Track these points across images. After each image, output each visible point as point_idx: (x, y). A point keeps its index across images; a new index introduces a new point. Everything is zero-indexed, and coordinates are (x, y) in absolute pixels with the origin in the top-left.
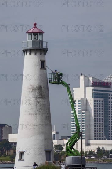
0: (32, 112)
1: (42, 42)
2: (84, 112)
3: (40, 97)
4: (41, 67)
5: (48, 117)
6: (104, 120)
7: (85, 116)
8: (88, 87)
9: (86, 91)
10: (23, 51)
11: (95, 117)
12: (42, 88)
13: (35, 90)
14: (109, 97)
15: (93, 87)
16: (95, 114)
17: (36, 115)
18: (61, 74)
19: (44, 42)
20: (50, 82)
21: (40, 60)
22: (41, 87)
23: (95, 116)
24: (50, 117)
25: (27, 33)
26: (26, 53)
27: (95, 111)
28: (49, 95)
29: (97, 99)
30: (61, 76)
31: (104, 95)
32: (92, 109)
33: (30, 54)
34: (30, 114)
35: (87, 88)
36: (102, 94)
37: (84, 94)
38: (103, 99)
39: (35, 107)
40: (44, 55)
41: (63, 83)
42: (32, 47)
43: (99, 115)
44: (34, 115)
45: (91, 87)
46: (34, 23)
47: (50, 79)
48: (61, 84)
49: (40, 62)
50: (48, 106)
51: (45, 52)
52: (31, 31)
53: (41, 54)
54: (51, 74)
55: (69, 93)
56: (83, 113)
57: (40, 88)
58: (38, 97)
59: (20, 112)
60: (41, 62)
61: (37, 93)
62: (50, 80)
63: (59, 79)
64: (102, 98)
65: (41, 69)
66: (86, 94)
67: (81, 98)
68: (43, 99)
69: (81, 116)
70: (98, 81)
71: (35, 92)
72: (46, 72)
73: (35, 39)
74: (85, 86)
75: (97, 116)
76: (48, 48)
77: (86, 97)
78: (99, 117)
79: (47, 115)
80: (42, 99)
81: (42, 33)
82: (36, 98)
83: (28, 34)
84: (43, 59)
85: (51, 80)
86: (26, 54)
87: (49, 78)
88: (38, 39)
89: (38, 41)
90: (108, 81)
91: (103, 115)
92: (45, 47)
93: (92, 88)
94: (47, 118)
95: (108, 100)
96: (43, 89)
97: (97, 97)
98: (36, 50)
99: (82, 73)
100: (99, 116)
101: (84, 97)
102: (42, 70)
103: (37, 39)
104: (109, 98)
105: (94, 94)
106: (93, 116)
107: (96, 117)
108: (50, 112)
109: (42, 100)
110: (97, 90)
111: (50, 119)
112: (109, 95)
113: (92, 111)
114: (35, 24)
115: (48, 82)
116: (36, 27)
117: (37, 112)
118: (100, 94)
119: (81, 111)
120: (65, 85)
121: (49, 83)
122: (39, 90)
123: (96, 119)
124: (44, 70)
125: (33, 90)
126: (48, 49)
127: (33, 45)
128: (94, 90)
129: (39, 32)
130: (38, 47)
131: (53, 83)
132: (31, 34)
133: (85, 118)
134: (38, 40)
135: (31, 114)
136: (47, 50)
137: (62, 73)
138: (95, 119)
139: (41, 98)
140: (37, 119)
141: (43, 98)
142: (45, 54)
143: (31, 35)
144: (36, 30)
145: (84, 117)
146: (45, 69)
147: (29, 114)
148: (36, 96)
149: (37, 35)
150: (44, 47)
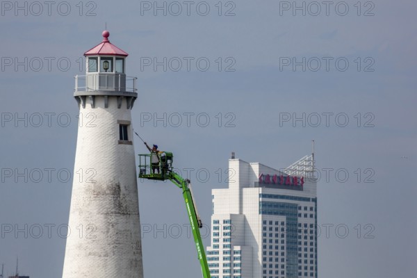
0: (95, 250)
1: (124, 77)
2: (237, 248)
3: (116, 213)
4: (121, 138)
5: (136, 260)
6: (288, 270)
7: (240, 258)
8: (249, 187)
9: (244, 196)
10: (77, 98)
11: (265, 262)
12: (121, 189)
13: (104, 193)
14: (299, 212)
15: (261, 188)
16: (264, 253)
17: (105, 256)
18: (170, 157)
19: (127, 78)
20: (142, 174)
21: (118, 121)
22: (119, 188)
23: (264, 259)
24: (141, 260)
25: (85, 55)
26: (82, 102)
27: (264, 247)
28: (138, 207)
29: (269, 218)
30: (169, 161)
31: (287, 207)
32: (257, 241)
33: (93, 106)
34: (90, 254)
35: (245, 190)
36: (283, 206)
37: (238, 205)
38: (283, 219)
39: (102, 236)
40: (128, 108)
41: (172, 177)
42: (97, 89)
43: (274, 257)
44: (100, 256)
45: (255, 187)
46: (104, 32)
47: (142, 168)
48: (168, 180)
49: (118, 125)
50: (135, 233)
51: (130, 103)
52: (95, 51)
53: (119, 107)
54: (145, 155)
55: (189, 201)
56: (235, 252)
57: (116, 190)
58: (112, 213)
59: (67, 248)
60: (121, 126)
61: (108, 201)
62: (141, 171)
63: (165, 168)
64: (282, 214)
65: (120, 143)
66: (244, 205)
67: (231, 215)
68: (125, 216)
69: (230, 258)
70: (272, 174)
71: (104, 199)
72: (133, 150)
73: (106, 69)
74: (240, 184)
75: (271, 260)
76: (137, 92)
77: (244, 213)
78: (274, 263)
79: (134, 257)
80: (122, 216)
81: (122, 57)
82: (107, 214)
83: (89, 58)
84: (124, 118)
85: (145, 170)
86: (84, 106)
87: (140, 166)
88: (112, 71)
89: (113, 75)
90: (298, 174)
91: (285, 257)
92: (131, 91)
93: (259, 190)
94: (134, 263)
95: (297, 219)
96: (125, 192)
97: (270, 213)
98: (109, 96)
99: (233, 153)
100: (274, 260)
101: (237, 212)
102: (122, 145)
103: (110, 69)
104: (300, 215)
105: (263, 205)
106: (260, 259)
107: (268, 263)
108: (141, 250)
109: (122, 219)
110: (270, 196)
111: (141, 266)
112: (300, 208)
113: (257, 246)
114: (107, 36)
115: (138, 176)
116: (108, 42)
117: (109, 249)
118: (277, 205)
119: (230, 246)
120: (179, 183)
121: (140, 176)
122: (113, 194)
123: (268, 266)
124: (128, 146)
125: (98, 193)
126: (136, 94)
127: (100, 85)
128: (263, 196)
129: (116, 55)
130: (112, 89)
131: (149, 178)
132: (96, 59)
133: (241, 265)
134: (114, 72)
135: (94, 254)
136: (135, 98)
137: (172, 154)
138: (265, 266)
139: (119, 213)
140: (109, 267)
141: (124, 214)
142: (130, 105)
143: (95, 61)
144: (108, 49)
145: (239, 262)
146: (131, 143)
147: (88, 253)
148: (108, 208)
149: (110, 61)
150: (127, 90)
